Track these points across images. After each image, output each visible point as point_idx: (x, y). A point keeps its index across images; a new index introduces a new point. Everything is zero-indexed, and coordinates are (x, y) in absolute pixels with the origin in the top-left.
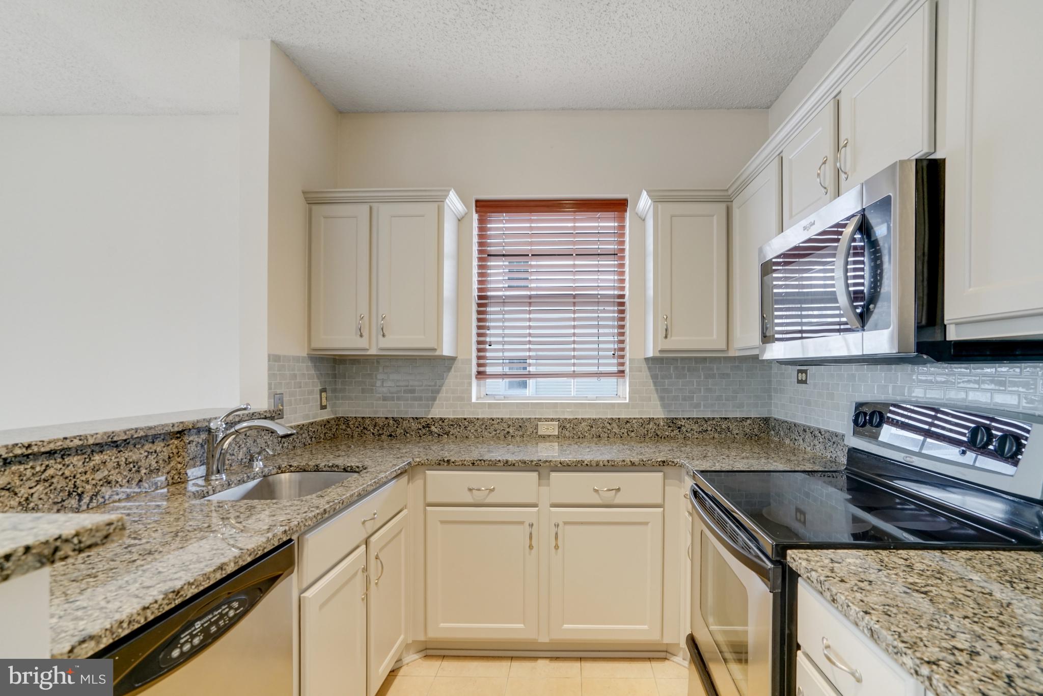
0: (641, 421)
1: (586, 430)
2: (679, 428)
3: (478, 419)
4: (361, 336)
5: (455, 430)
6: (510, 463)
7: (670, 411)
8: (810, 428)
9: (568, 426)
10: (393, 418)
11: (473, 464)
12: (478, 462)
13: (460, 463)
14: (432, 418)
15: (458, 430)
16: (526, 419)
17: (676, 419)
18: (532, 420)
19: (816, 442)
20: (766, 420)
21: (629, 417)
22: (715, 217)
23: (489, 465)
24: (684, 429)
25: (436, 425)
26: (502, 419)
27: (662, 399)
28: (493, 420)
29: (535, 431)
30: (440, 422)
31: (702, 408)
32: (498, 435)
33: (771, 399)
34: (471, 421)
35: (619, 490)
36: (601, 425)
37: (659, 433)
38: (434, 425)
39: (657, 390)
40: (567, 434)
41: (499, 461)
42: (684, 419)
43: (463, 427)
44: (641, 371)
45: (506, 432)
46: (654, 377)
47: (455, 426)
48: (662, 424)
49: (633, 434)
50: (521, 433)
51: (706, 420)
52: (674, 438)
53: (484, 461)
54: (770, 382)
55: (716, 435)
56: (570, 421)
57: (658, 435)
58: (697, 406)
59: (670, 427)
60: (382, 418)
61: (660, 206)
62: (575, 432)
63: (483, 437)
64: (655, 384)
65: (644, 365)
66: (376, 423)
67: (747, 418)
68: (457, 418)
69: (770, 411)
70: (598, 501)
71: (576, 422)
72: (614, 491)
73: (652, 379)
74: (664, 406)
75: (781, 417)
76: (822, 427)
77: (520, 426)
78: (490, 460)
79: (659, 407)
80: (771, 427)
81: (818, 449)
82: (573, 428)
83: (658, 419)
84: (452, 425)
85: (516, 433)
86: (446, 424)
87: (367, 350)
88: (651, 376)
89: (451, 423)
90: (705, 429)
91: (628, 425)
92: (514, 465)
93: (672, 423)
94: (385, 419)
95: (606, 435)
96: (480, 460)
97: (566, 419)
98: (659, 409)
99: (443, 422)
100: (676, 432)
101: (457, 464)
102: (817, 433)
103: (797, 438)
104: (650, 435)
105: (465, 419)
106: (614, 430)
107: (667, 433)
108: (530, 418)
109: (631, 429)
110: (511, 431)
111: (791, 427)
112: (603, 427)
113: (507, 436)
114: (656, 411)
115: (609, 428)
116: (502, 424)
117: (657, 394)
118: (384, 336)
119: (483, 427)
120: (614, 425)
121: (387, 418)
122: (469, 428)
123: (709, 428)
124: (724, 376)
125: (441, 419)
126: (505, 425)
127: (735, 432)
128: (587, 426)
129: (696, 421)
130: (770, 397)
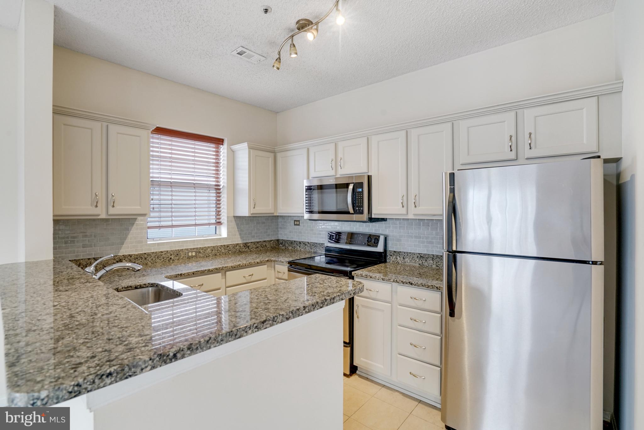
0: (233, 245)
1: (210, 252)
2: (248, 247)
3: (153, 253)
4: (97, 206)
5: (139, 261)
6: (210, 270)
7: (243, 240)
8: (303, 242)
9: (201, 251)
10: (94, 258)
11: (194, 273)
12: (197, 272)
13: (187, 274)
14: (123, 255)
15: (141, 260)
16: (181, 250)
17: (247, 243)
18: (183, 250)
19: (306, 247)
20: (278, 240)
21: (228, 244)
22: (270, 159)
23: (201, 273)
24: (250, 247)
25: (126, 259)
26: (167, 251)
27: (240, 234)
28: (162, 252)
29: (185, 256)
30: (129, 257)
31: (255, 238)
32: (165, 260)
33: (278, 232)
34: (149, 255)
36: (217, 249)
37: (241, 250)
38: (125, 259)
39: (238, 230)
40: (201, 255)
41: (206, 270)
42: (250, 243)
43: (144, 258)
44: (232, 222)
45: (169, 258)
46: (237, 225)
47: (139, 258)
48: (242, 246)
49: (230, 252)
50: (178, 258)
51: (258, 242)
52: (247, 252)
53: (199, 271)
54: (278, 225)
55: (262, 249)
56: (202, 249)
57: (240, 251)
58: (253, 237)
59: (245, 247)
60: (85, 259)
61: (252, 151)
62: (205, 254)
63: (156, 263)
64: (238, 228)
65: (233, 219)
66: (80, 263)
67: (272, 240)
68: (140, 254)
69: (278, 237)
70: (245, 281)
71: (205, 249)
72: (251, 276)
73: (236, 225)
74: (241, 238)
75: (285, 238)
76: (309, 241)
77: (177, 254)
78: (202, 270)
79: (239, 238)
80: (280, 243)
81: (307, 249)
82: (204, 252)
83: (240, 244)
84: (137, 258)
85: (175, 258)
86: (133, 258)
88: (236, 224)
89: (136, 257)
90: (257, 246)
91: (228, 247)
92: (212, 271)
93: (246, 245)
94: (87, 260)
95: (219, 254)
97: (200, 248)
98: (240, 239)
99: (131, 257)
100: (247, 249)
101: (185, 275)
102: (307, 243)
103: (295, 246)
104: (237, 252)
105: (145, 254)
106: (222, 251)
107: (244, 250)
108: (182, 249)
109: (229, 250)
110: (172, 258)
111: (292, 243)
112: (218, 250)
113: (170, 261)
114: (238, 240)
115: (220, 250)
116: (167, 254)
117: (239, 232)
118: (113, 206)
119: (156, 257)
120: (222, 249)
121: (89, 259)
122: (148, 259)
123: (259, 246)
124: (263, 223)
125: (129, 255)
126: (169, 255)
127: (268, 246)
128: (210, 250)
129: (254, 243)
130: (278, 231)
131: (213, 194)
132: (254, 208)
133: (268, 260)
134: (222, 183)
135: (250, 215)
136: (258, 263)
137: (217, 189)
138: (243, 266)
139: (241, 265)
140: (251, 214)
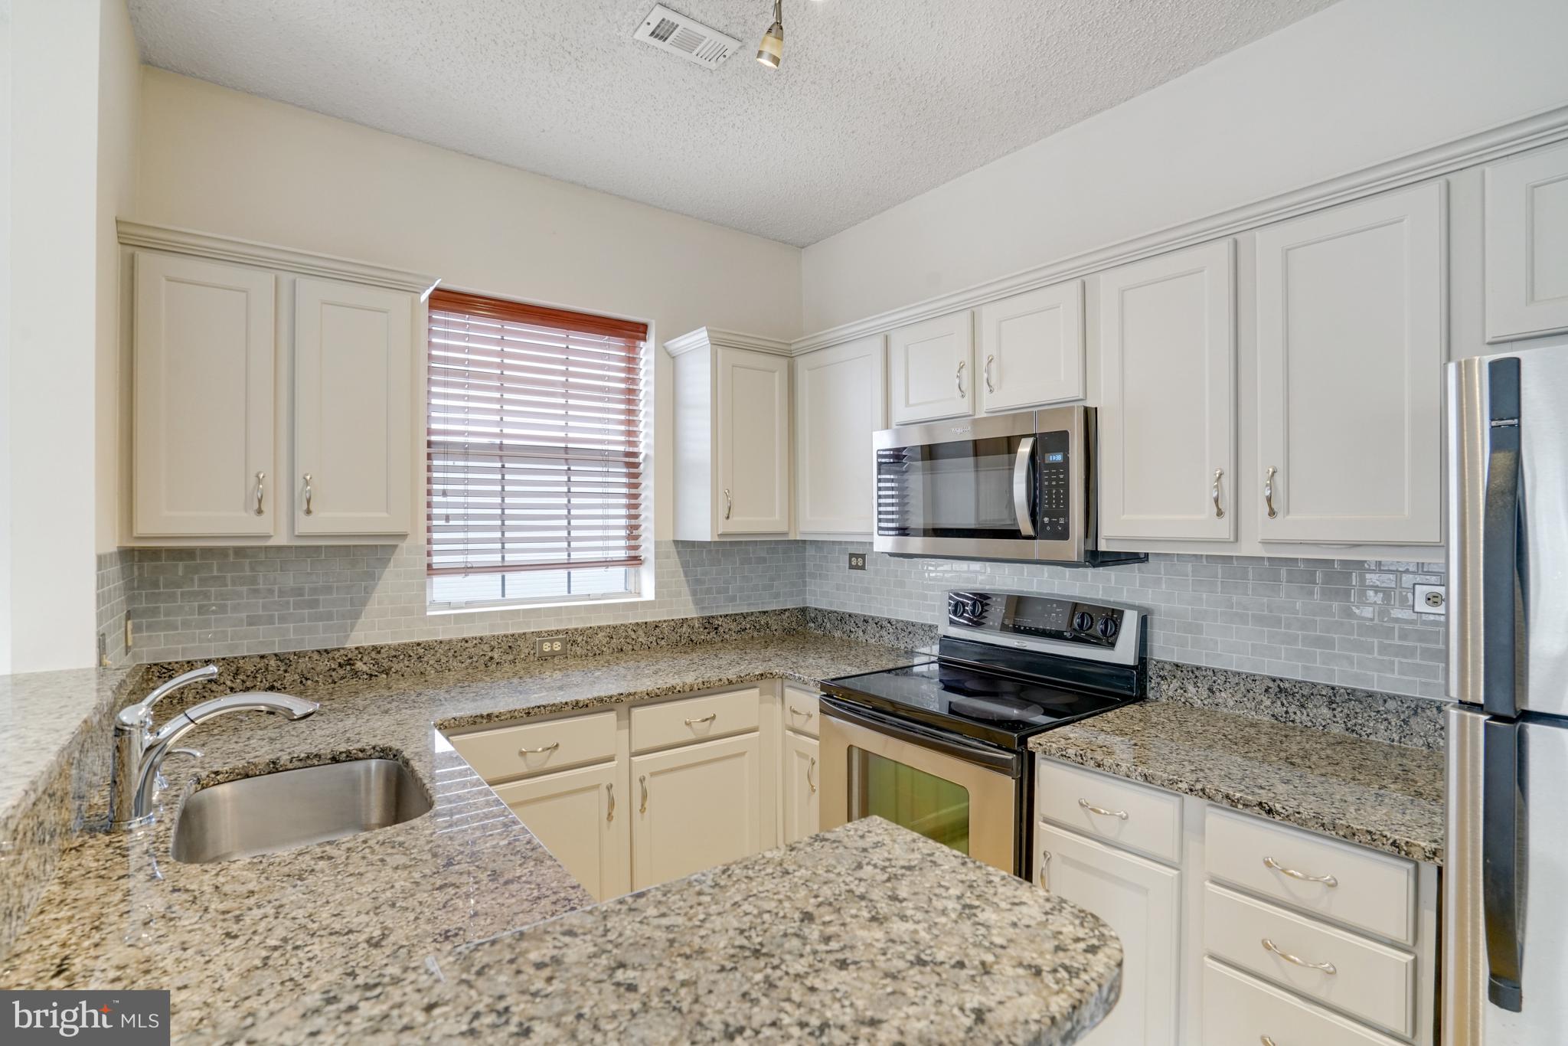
0: (672, 623)
1: (604, 642)
2: (716, 629)
3: (441, 642)
4: (260, 512)
5: (401, 665)
6: (581, 705)
7: (703, 608)
8: (873, 618)
9: (579, 640)
10: (276, 655)
11: (528, 714)
12: (536, 710)
13: (508, 716)
14: (357, 648)
15: (407, 663)
16: (520, 635)
17: (713, 617)
18: (528, 636)
19: (884, 633)
20: (803, 610)
21: (657, 619)
22: (777, 374)
23: (551, 712)
24: (721, 630)
25: (365, 659)
26: (481, 639)
27: (694, 593)
28: (467, 642)
29: (532, 652)
30: (373, 654)
31: (738, 602)
32: (474, 664)
33: (805, 586)
34: (428, 647)
35: (714, 717)
36: (624, 634)
37: (694, 638)
38: (361, 660)
39: (688, 581)
40: (579, 651)
41: (566, 703)
42: (721, 616)
43: (415, 657)
44: (668, 557)
45: (487, 658)
46: (685, 565)
47: (401, 657)
48: (697, 625)
49: (663, 643)
50: (511, 657)
51: (744, 616)
52: (711, 643)
53: (545, 707)
54: (804, 566)
55: (755, 634)
56: (582, 632)
57: (692, 641)
58: (733, 599)
59: (706, 628)
60: (250, 657)
61: (720, 350)
62: (589, 648)
63: (449, 670)
64: (686, 574)
65: (673, 549)
66: (238, 669)
67: (786, 610)
68: (405, 645)
69: (804, 600)
70: (692, 737)
71: (590, 633)
72: (708, 722)
73: (683, 567)
74: (697, 602)
75: (824, 605)
76: (893, 617)
77: (510, 647)
78: (554, 705)
79: (691, 604)
80: (808, 618)
81: (887, 641)
82: (587, 642)
83: (693, 619)
84: (395, 656)
85: (503, 658)
86: (384, 656)
87: (269, 537)
88: (682, 564)
89: (394, 653)
90: (743, 627)
91: (658, 630)
92: (587, 706)
93: (709, 623)
94: (258, 660)
95: (630, 647)
96: (539, 707)
97: (576, 630)
98: (691, 606)
99: (379, 652)
100: (713, 634)
101: (503, 718)
102: (885, 623)
103: (853, 630)
104: (683, 642)
105: (419, 644)
106: (640, 640)
107: (703, 637)
108: (524, 634)
109: (661, 636)
110: (496, 656)
111: (842, 618)
112: (626, 637)
113: (489, 664)
114: (687, 609)
115: (634, 637)
116: (482, 646)
117: (689, 586)
118: (308, 512)
119: (450, 654)
120: (641, 632)
121: (262, 657)
122: (426, 659)
123: (748, 626)
124: (762, 560)
125: (374, 648)
126: (486, 648)
127: (774, 627)
128: (605, 637)
129: (734, 617)
130: (804, 584)
131: (618, 476)
132: (728, 518)
133: (762, 675)
134: (642, 449)
135: (717, 539)
136: (730, 682)
137: (631, 462)
138: (684, 692)
139: (678, 688)
140: (720, 535)
